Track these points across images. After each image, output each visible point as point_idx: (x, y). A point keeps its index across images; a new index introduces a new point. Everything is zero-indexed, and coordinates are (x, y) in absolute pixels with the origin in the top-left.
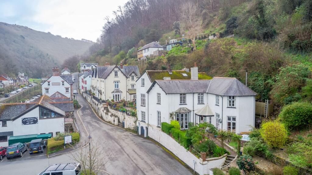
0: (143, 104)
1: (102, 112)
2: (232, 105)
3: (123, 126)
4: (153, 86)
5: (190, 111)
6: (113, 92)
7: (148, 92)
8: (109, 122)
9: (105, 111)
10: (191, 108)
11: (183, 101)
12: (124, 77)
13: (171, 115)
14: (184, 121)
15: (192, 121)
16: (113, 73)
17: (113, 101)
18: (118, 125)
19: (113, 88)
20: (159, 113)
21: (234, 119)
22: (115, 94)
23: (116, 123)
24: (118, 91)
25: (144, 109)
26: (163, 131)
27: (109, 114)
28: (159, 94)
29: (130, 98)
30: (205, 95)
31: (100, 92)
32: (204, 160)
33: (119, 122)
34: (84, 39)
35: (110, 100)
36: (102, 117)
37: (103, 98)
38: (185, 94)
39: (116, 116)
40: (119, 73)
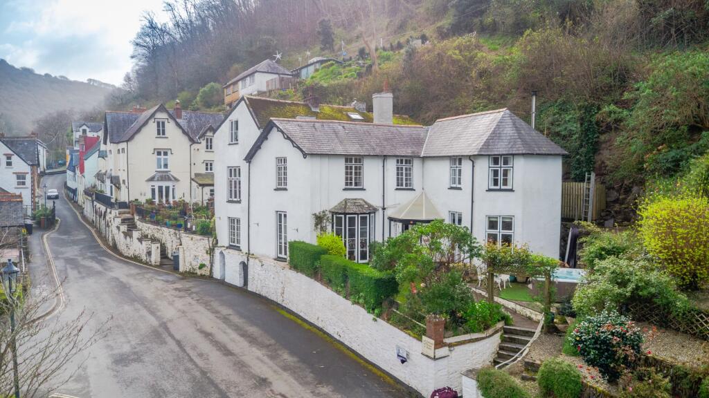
0: (234, 195)
1: (115, 231)
2: (500, 182)
3: (176, 268)
4: (263, 138)
5: (375, 210)
6: (152, 179)
7: (249, 158)
8: (136, 258)
9: (124, 228)
10: (376, 202)
11: (354, 180)
12: (184, 140)
13: (319, 219)
14: (358, 239)
15: (379, 239)
16: (152, 127)
17: (150, 202)
18: (161, 265)
19: (151, 169)
20: (281, 217)
21: (508, 225)
22: (157, 184)
23: (155, 257)
24: (166, 177)
25: (236, 211)
26: (295, 267)
27: (136, 234)
28: (282, 161)
29: (198, 196)
30: (416, 165)
31: (115, 181)
32: (439, 344)
33: (164, 254)
34: (94, 81)
35: (143, 200)
36: (115, 248)
37: (123, 197)
38: (359, 159)
39: (154, 240)
40: (170, 127)
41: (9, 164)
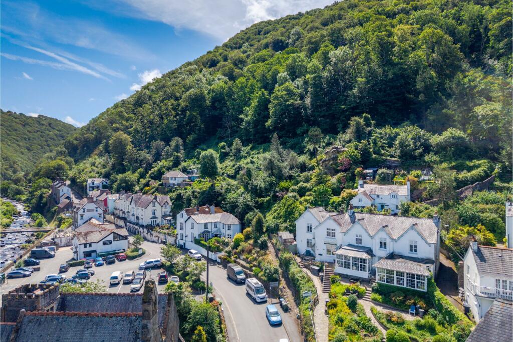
0: (182, 228)
1: (146, 234)
4: (189, 218)
5: (210, 232)
6: (151, 218)
7: (185, 222)
8: (154, 242)
9: (149, 234)
11: (206, 227)
12: (160, 206)
13: (200, 234)
15: (211, 237)
16: (151, 204)
17: (151, 225)
20: (192, 234)
22: (153, 220)
23: (160, 242)
24: (155, 217)
25: (182, 232)
26: (195, 243)
27: (154, 236)
28: (192, 223)
29: (164, 223)
30: (218, 223)
31: (137, 218)
36: (145, 238)
38: (207, 223)
40: (156, 204)
41: (97, 211)
